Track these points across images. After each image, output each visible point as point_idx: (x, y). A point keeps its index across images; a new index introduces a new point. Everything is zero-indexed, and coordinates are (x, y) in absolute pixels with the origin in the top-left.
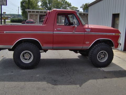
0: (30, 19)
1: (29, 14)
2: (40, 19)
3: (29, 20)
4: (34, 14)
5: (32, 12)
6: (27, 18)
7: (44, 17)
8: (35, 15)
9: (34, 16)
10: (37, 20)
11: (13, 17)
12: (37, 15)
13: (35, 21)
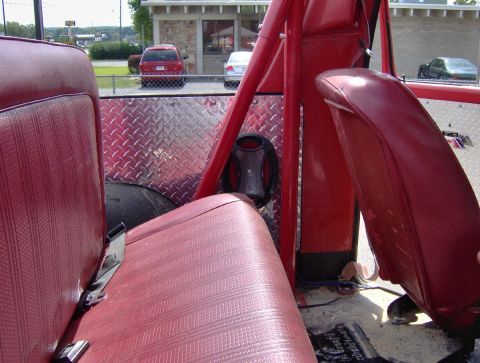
0: (161, 43)
1: (157, 20)
2: (207, 39)
3: (157, 46)
4: (179, 21)
5: (168, 9)
6: (149, 36)
7: (222, 33)
8: (185, 22)
9: (182, 26)
10: (195, 45)
11: (104, 39)
12: (191, 22)
13: (184, 51)
